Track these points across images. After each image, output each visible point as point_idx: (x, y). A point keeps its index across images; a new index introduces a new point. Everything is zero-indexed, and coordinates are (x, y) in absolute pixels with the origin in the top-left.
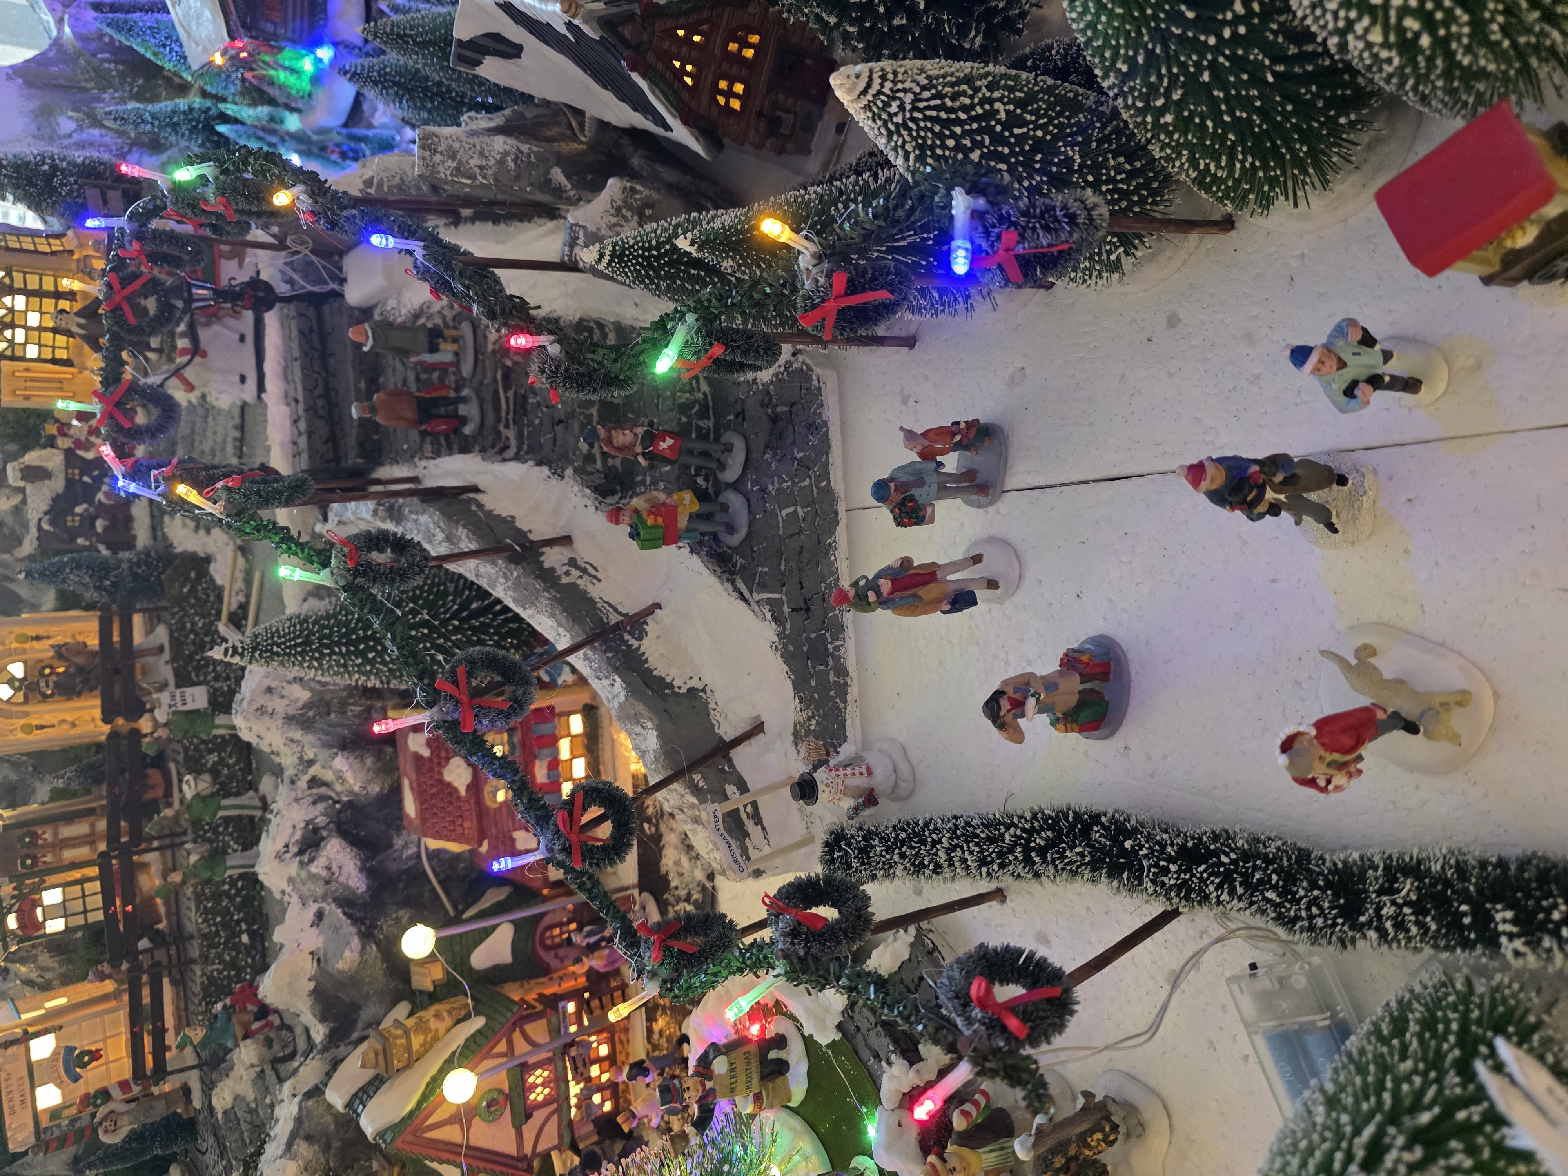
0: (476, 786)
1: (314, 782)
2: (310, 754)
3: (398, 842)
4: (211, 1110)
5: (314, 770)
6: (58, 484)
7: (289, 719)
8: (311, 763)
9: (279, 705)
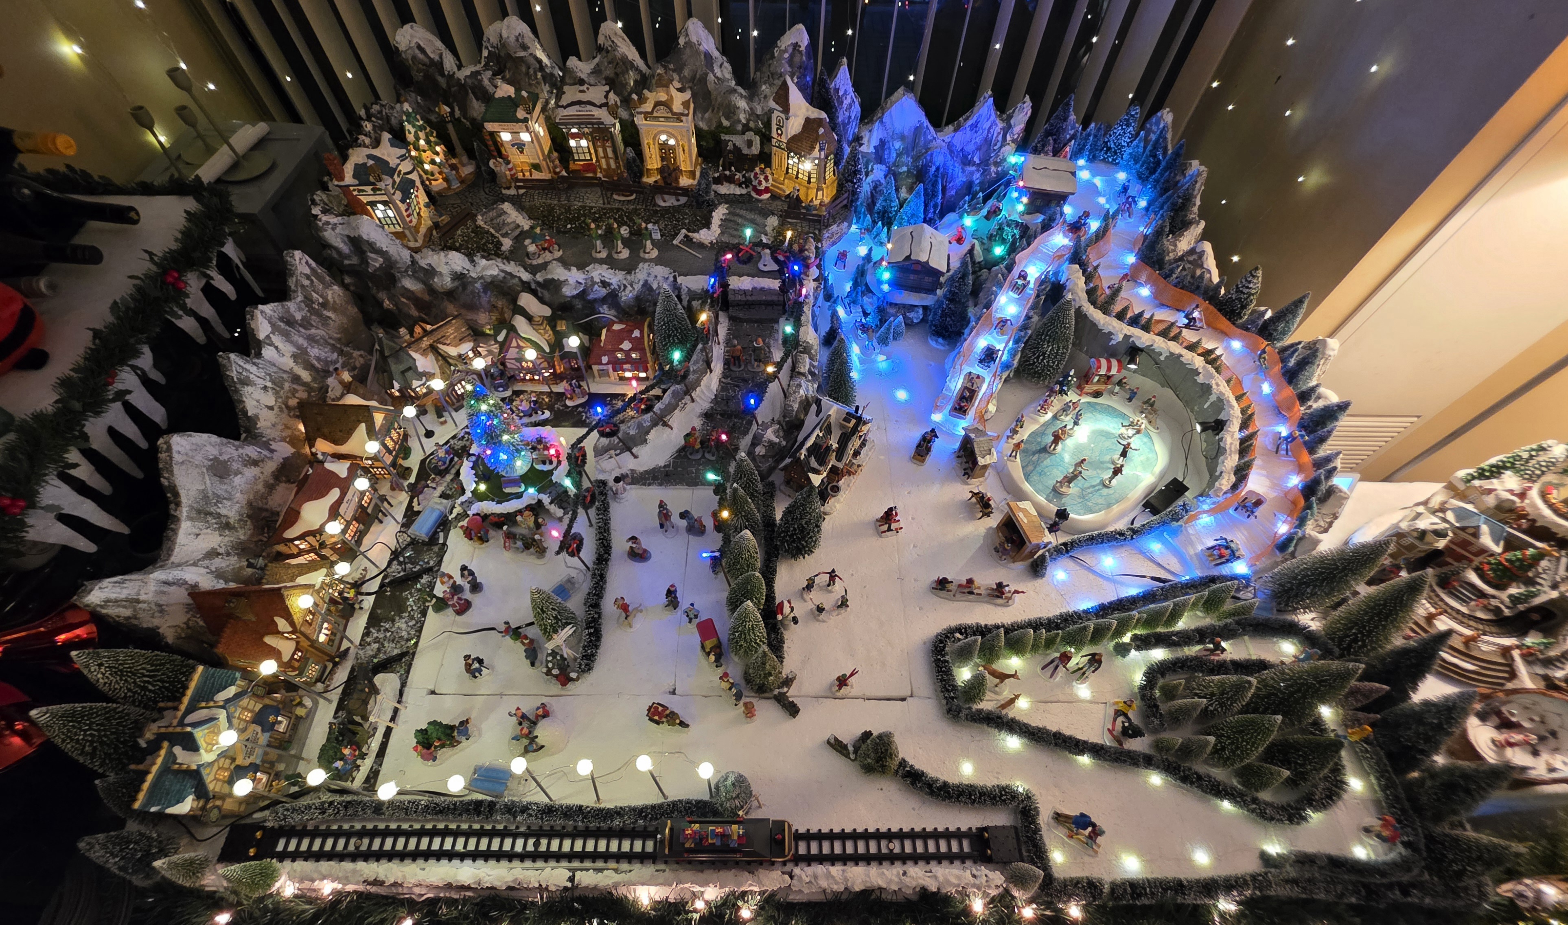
0: (622, 350)
1: (625, 287)
2: (635, 286)
3: (605, 307)
4: (503, 202)
5: (629, 288)
6: (745, 151)
7: (646, 281)
8: (632, 286)
9: (651, 279)
